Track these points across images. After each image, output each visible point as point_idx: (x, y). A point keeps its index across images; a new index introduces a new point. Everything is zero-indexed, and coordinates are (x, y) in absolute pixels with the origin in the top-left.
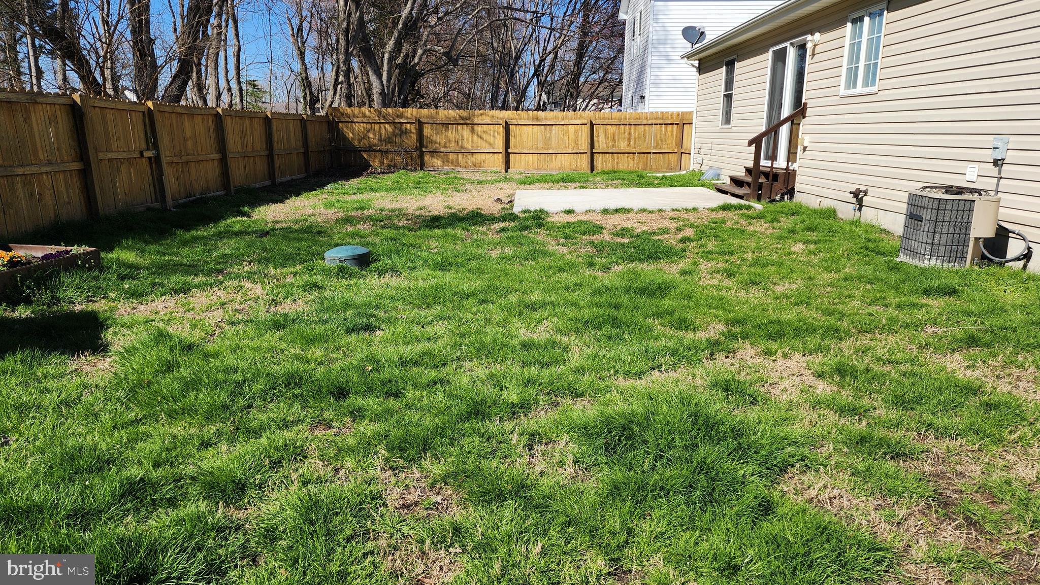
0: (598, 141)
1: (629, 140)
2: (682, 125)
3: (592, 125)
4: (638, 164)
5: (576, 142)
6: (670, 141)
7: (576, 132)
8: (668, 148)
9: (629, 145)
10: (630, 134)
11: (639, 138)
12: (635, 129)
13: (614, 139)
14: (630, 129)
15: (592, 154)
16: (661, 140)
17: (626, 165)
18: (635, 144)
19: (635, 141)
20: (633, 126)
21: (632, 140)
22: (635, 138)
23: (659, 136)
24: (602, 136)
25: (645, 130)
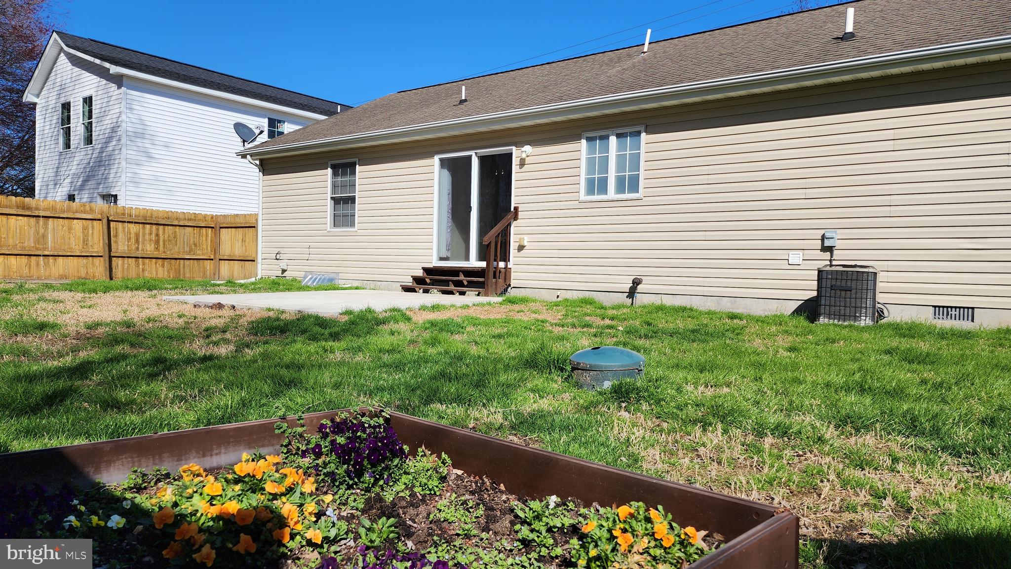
0: (116, 242)
1: (157, 242)
2: (218, 228)
3: (109, 221)
4: (169, 272)
5: (85, 242)
6: (205, 247)
7: (85, 229)
8: (203, 254)
9: (157, 249)
10: (157, 235)
11: (170, 241)
12: (164, 230)
13: (137, 241)
14: (158, 230)
15: (110, 257)
16: (195, 245)
17: (154, 273)
18: (164, 247)
19: (164, 244)
20: (161, 227)
21: (161, 243)
22: (164, 241)
23: (192, 240)
24: (121, 235)
25: (175, 232)
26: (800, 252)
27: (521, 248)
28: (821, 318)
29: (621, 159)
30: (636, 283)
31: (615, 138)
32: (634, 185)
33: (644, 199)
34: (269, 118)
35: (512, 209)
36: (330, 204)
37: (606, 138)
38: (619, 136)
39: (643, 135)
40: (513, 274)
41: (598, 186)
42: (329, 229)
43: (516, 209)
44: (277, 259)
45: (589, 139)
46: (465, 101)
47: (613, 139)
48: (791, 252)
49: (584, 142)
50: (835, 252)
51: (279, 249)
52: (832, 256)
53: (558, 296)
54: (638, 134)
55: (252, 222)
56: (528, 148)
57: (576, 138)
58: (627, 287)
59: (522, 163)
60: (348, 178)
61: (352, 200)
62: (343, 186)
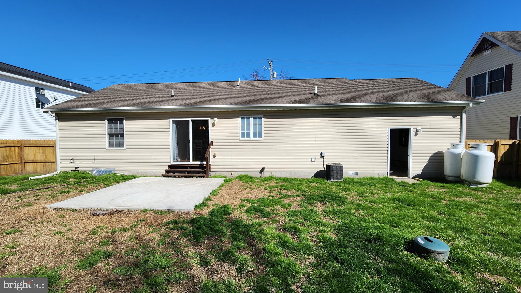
2: (23, 147)
6: (14, 157)
8: (13, 161)
16: (7, 157)
23: (5, 154)
26: (315, 158)
27: (214, 156)
28: (331, 179)
29: (255, 126)
30: (263, 169)
31: (252, 118)
32: (260, 135)
33: (264, 140)
34: (35, 87)
35: (210, 142)
36: (107, 137)
37: (249, 118)
38: (253, 118)
39: (263, 119)
40: (211, 167)
41: (246, 135)
42: (107, 148)
43: (212, 142)
44: (71, 162)
45: (242, 118)
46: (174, 96)
47: (251, 119)
48: (312, 158)
49: (240, 119)
50: (325, 158)
51: (73, 158)
52: (323, 159)
53: (232, 174)
54: (261, 118)
55: (52, 144)
56: (216, 119)
57: (238, 117)
58: (259, 170)
59: (214, 125)
60: (119, 125)
61: (122, 135)
62: (116, 129)
